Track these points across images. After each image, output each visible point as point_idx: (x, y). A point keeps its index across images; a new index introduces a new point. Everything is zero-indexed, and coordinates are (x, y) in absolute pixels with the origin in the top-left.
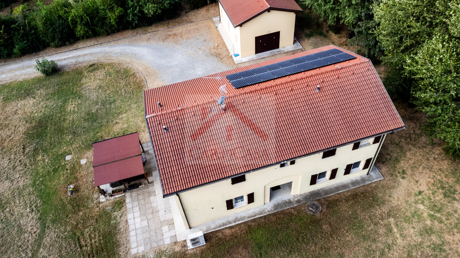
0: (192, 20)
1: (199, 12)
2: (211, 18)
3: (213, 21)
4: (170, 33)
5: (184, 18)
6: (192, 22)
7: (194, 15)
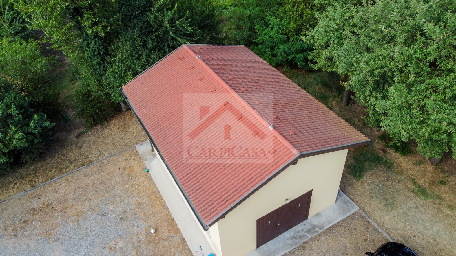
0: (91, 158)
1: (105, 133)
2: (133, 147)
3: (137, 154)
4: (35, 204)
5: (74, 153)
6: (90, 162)
7: (94, 143)
